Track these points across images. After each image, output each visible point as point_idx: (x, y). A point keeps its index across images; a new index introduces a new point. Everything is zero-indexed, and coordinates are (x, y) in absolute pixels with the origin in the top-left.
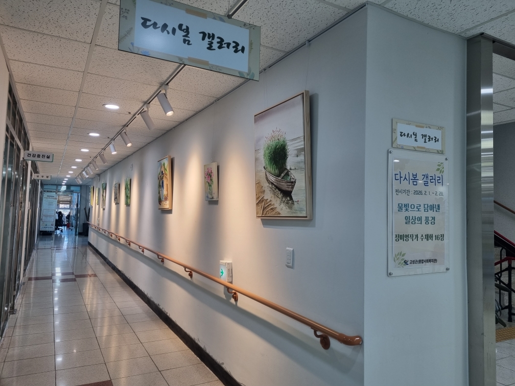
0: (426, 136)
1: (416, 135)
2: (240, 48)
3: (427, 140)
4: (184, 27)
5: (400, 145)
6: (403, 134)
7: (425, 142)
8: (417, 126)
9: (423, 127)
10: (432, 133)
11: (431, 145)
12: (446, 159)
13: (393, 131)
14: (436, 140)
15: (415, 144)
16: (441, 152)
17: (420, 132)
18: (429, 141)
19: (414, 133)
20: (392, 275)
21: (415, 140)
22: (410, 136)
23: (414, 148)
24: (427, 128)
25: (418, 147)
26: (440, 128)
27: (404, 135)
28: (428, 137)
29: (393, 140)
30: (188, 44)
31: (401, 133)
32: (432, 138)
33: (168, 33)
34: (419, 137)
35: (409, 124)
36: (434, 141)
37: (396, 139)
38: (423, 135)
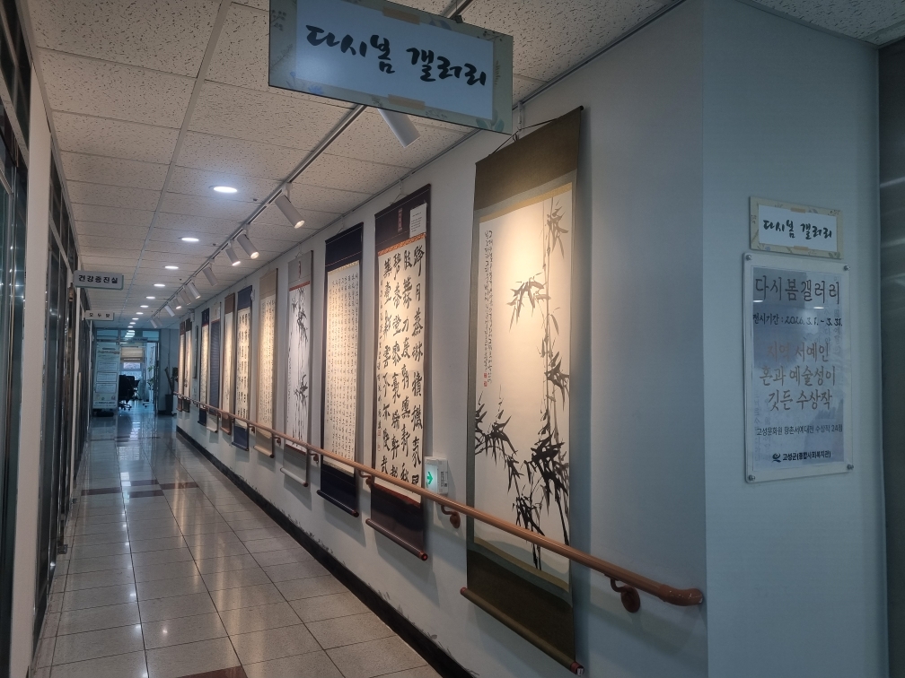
0: (808, 227)
1: (791, 226)
2: (477, 75)
3: (811, 234)
4: (381, 41)
5: (763, 245)
6: (768, 224)
7: (808, 238)
8: (793, 210)
9: (803, 211)
10: (820, 221)
11: (818, 243)
12: (845, 269)
13: (751, 219)
14: (828, 234)
15: (791, 243)
16: (835, 257)
17: (798, 219)
18: (815, 236)
19: (788, 221)
20: (756, 481)
21: (791, 234)
22: (780, 227)
23: (789, 248)
24: (810, 212)
25: (795, 248)
26: (834, 212)
27: (771, 226)
28: (812, 229)
29: (752, 236)
30: (389, 71)
31: (766, 222)
32: (820, 231)
33: (354, 52)
34: (797, 229)
35: (780, 206)
36: (823, 235)
37: (757, 233)
38: (803, 225)
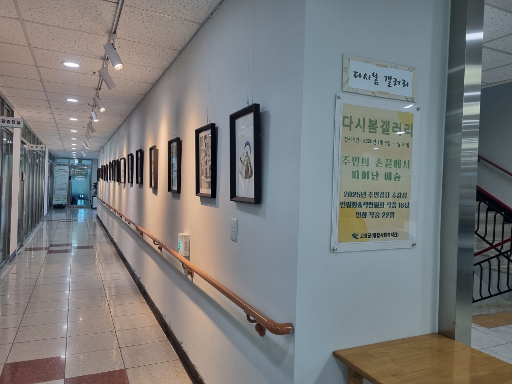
0: (390, 78)
1: (376, 76)
3: (393, 83)
5: (353, 89)
6: (357, 74)
7: (389, 86)
8: (378, 65)
9: (387, 67)
10: (400, 75)
11: (398, 90)
12: (418, 109)
13: (344, 70)
14: (405, 84)
15: (375, 89)
16: (410, 100)
17: (382, 73)
18: (395, 85)
19: (373, 73)
20: (338, 251)
21: (375, 83)
22: (367, 77)
23: (373, 93)
24: (392, 67)
25: (378, 92)
26: (411, 69)
27: (360, 75)
28: (393, 80)
29: (344, 82)
31: (356, 73)
32: (399, 82)
34: (381, 79)
35: (368, 62)
36: (401, 85)
37: (348, 80)
38: (386, 77)
